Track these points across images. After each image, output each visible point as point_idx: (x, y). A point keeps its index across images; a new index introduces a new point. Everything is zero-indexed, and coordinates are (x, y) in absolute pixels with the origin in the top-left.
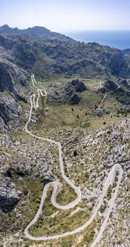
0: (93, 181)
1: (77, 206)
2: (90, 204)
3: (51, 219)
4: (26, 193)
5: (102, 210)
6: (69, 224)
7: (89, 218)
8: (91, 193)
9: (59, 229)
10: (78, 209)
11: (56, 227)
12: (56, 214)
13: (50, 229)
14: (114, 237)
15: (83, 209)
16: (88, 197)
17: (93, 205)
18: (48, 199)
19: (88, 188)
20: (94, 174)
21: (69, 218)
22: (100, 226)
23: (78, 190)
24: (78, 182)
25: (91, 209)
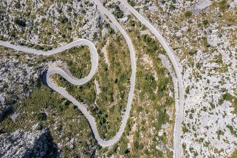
0: (75, 15)
1: (99, 51)
2: (105, 31)
3: (101, 95)
4: (43, 117)
5: (119, 14)
6: (120, 70)
7: (123, 39)
8: (90, 23)
9: (121, 88)
10: (104, 50)
11: (117, 92)
12: (97, 85)
13: (116, 103)
14: (163, 6)
15: (108, 43)
16: (94, 29)
17: (107, 26)
18: (71, 88)
19: (81, 25)
20: (65, 9)
21: (112, 67)
22: (140, 25)
23: (77, 42)
24: (66, 38)
25: (112, 32)
